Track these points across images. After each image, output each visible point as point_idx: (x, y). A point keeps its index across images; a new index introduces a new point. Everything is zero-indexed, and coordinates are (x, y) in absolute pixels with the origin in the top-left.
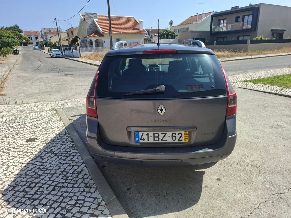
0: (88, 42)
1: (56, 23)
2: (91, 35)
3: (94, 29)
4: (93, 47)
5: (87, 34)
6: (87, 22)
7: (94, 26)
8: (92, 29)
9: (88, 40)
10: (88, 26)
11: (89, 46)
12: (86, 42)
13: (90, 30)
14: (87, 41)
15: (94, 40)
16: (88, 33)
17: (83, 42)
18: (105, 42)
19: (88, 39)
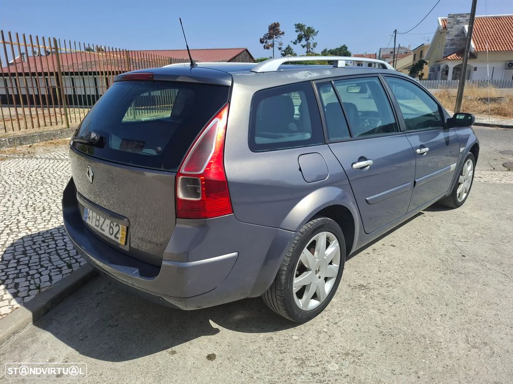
0: (441, 71)
1: (395, 37)
2: (449, 57)
3: (460, 45)
4: (447, 79)
5: (443, 55)
6: (448, 33)
7: (461, 39)
8: (456, 44)
9: (442, 67)
10: (448, 40)
11: (442, 77)
12: (437, 69)
13: (451, 47)
14: (439, 68)
15: (451, 66)
16: (445, 53)
17: (432, 70)
18: (475, 69)
19: (442, 64)
